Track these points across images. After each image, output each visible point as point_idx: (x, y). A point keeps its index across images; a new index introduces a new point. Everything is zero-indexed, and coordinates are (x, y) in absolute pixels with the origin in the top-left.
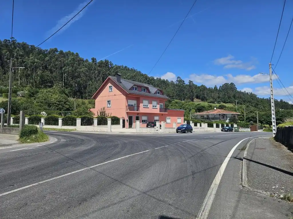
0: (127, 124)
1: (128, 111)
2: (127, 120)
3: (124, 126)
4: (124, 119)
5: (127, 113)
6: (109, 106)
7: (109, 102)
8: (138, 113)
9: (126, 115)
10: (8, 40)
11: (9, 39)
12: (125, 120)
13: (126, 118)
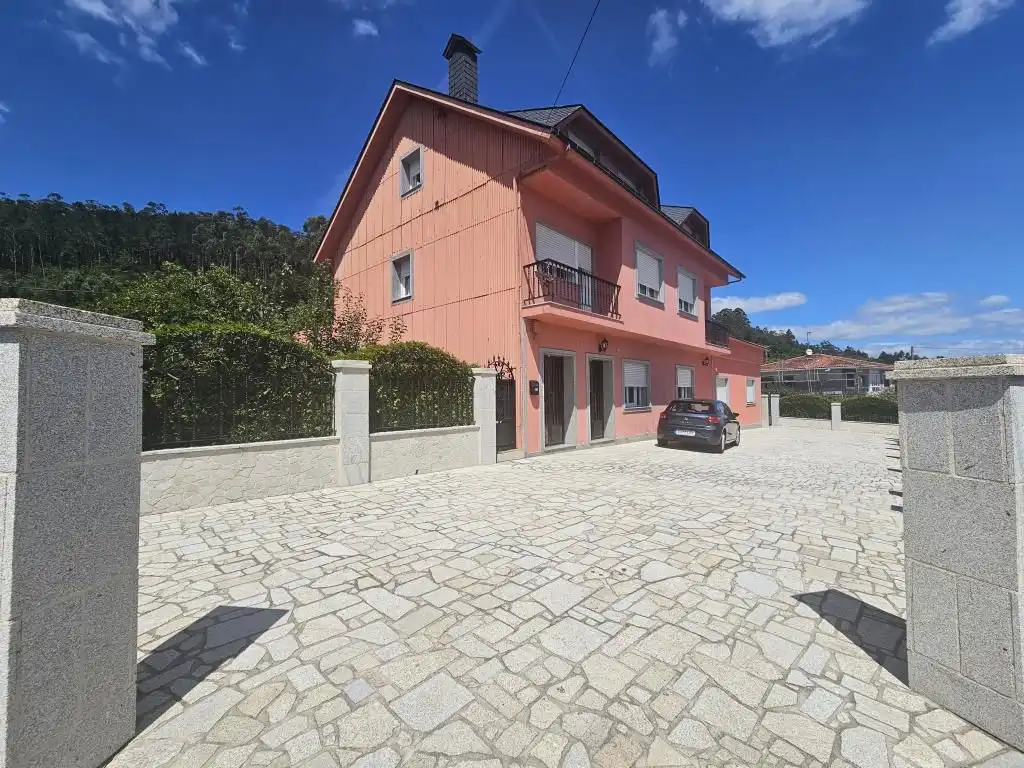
0: (531, 416)
1: (542, 309)
2: (533, 385)
3: (506, 439)
4: (506, 376)
5: (531, 323)
6: (403, 295)
7: (401, 264)
8: (603, 340)
9: (525, 336)
10: (229, 214)
11: (231, 212)
12: (512, 382)
13: (527, 370)
